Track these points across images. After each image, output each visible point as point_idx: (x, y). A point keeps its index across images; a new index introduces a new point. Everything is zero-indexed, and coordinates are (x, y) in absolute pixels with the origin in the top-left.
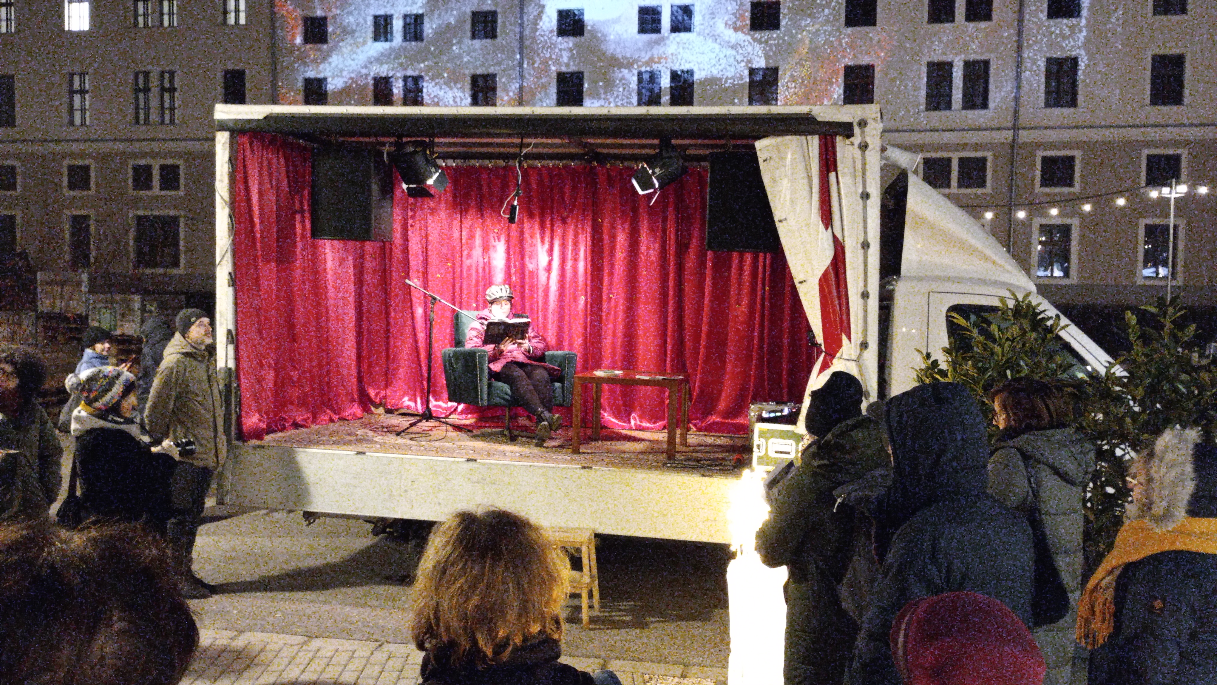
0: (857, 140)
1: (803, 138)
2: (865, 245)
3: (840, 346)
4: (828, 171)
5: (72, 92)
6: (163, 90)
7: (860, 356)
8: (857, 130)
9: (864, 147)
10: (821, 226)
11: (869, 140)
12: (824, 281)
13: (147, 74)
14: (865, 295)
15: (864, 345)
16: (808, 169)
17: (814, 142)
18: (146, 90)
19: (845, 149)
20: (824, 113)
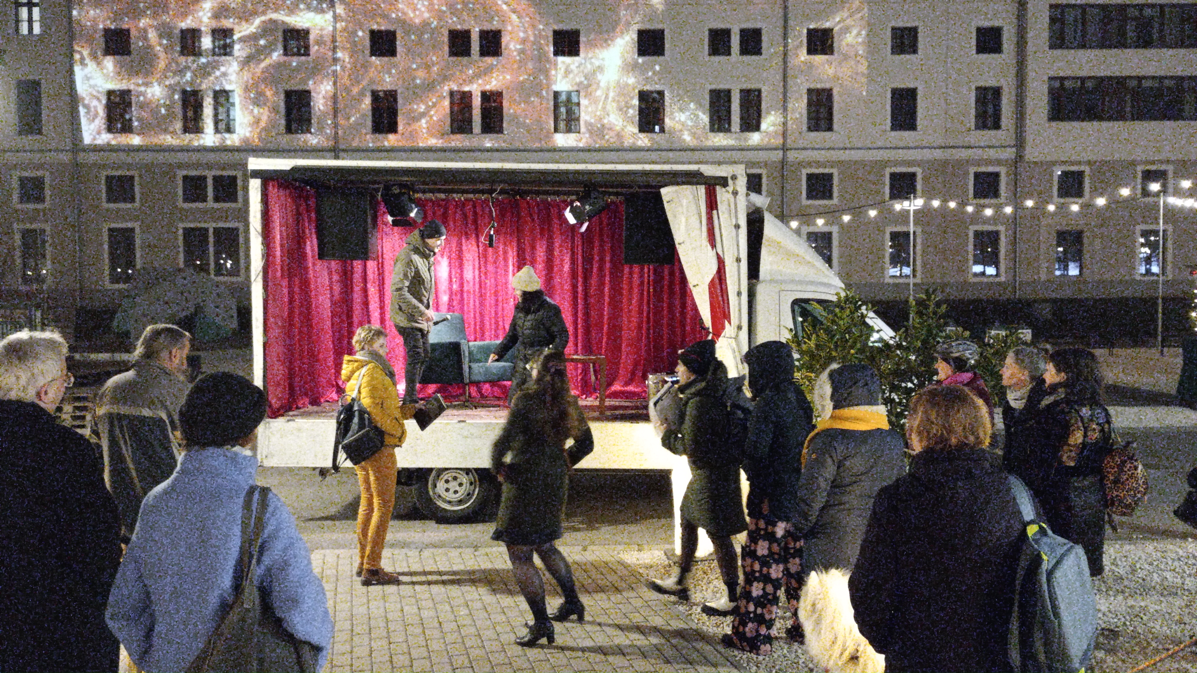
0: (730, 188)
1: (694, 187)
2: (738, 260)
3: (723, 328)
4: (712, 209)
7: (737, 336)
8: (730, 182)
9: (735, 193)
10: (709, 248)
11: (739, 189)
12: (712, 284)
14: (739, 294)
15: (740, 328)
16: (698, 207)
17: (702, 190)
19: (722, 195)
20: (709, 170)
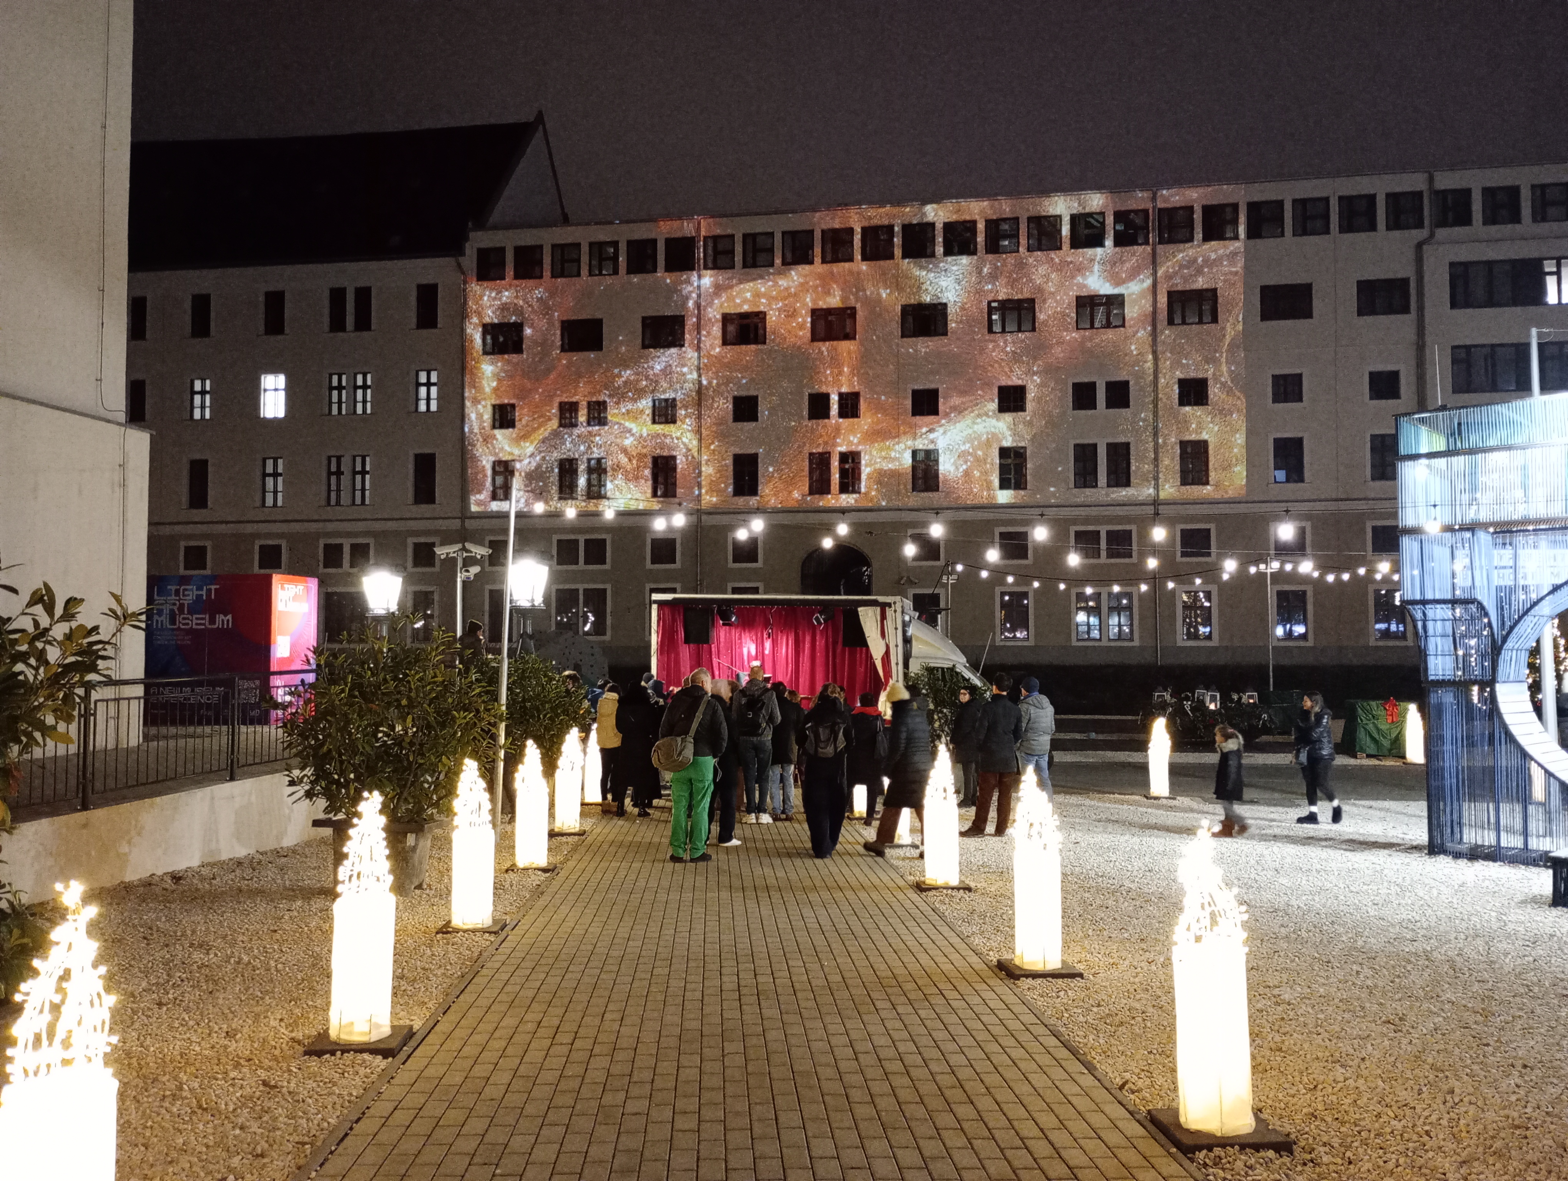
0: (893, 609)
1: (875, 608)
2: (897, 646)
4: (883, 620)
5: (265, 475)
6: (355, 473)
8: (893, 605)
9: (895, 611)
10: (882, 639)
11: (897, 609)
12: (883, 659)
13: (339, 458)
14: (897, 664)
16: (876, 619)
17: (878, 609)
18: (339, 473)
19: (889, 612)
20: (881, 599)
